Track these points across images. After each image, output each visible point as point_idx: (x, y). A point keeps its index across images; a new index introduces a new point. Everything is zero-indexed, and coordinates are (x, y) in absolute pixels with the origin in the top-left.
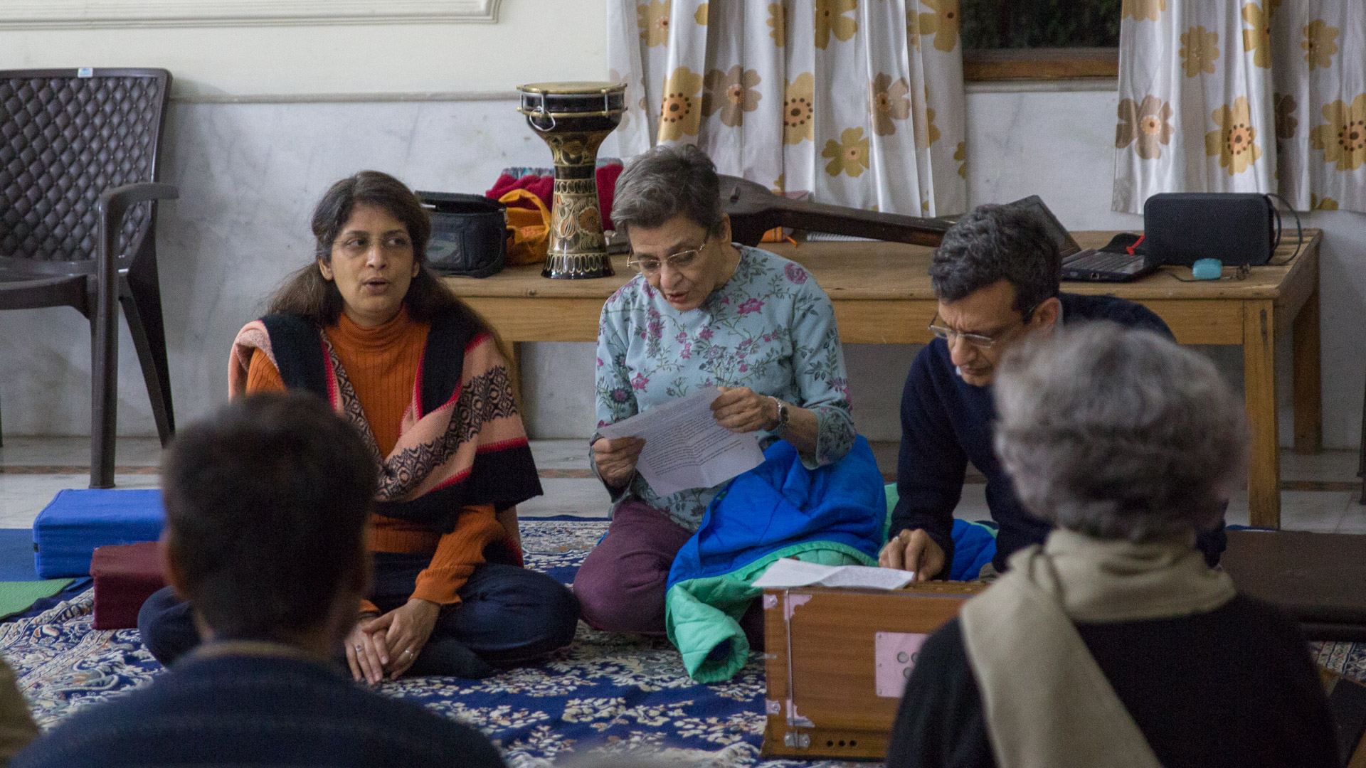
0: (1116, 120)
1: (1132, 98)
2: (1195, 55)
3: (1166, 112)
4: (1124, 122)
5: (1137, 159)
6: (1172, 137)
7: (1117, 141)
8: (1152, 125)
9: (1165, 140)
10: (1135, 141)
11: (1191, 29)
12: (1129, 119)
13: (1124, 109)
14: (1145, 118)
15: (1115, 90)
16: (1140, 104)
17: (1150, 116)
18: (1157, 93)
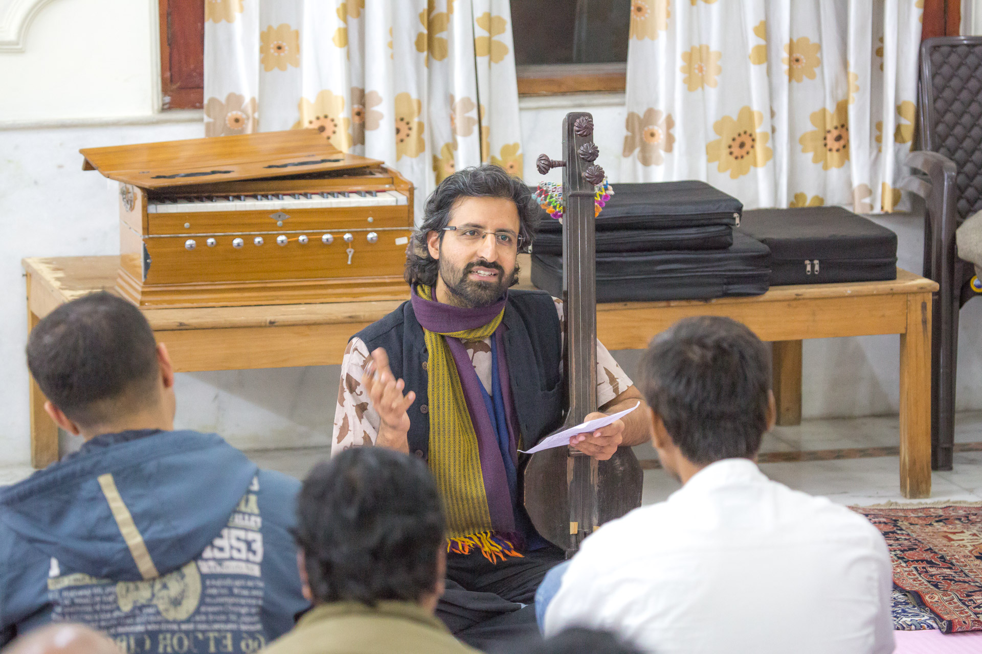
0: (624, 132)
1: (636, 111)
2: (697, 71)
3: (670, 123)
4: (630, 134)
5: (640, 166)
6: (676, 146)
7: (624, 150)
8: (652, 135)
9: (669, 148)
10: (637, 151)
11: (692, 48)
12: (633, 132)
13: (631, 122)
14: (646, 129)
15: (622, 104)
16: (642, 115)
17: (651, 127)
18: (662, 107)
